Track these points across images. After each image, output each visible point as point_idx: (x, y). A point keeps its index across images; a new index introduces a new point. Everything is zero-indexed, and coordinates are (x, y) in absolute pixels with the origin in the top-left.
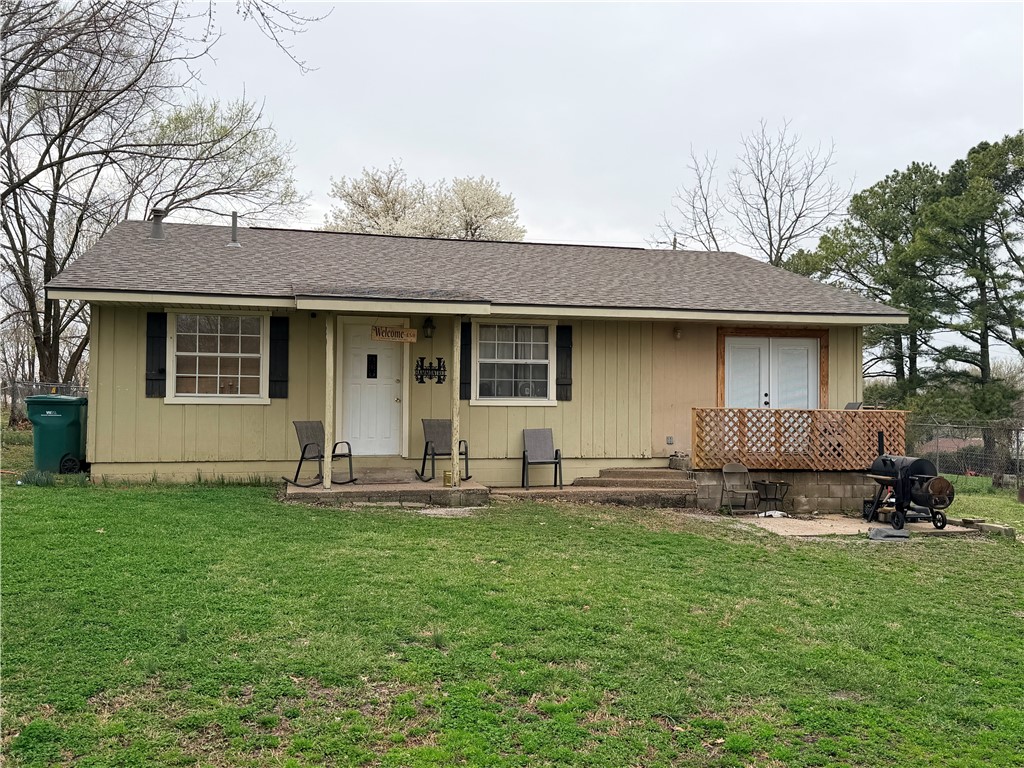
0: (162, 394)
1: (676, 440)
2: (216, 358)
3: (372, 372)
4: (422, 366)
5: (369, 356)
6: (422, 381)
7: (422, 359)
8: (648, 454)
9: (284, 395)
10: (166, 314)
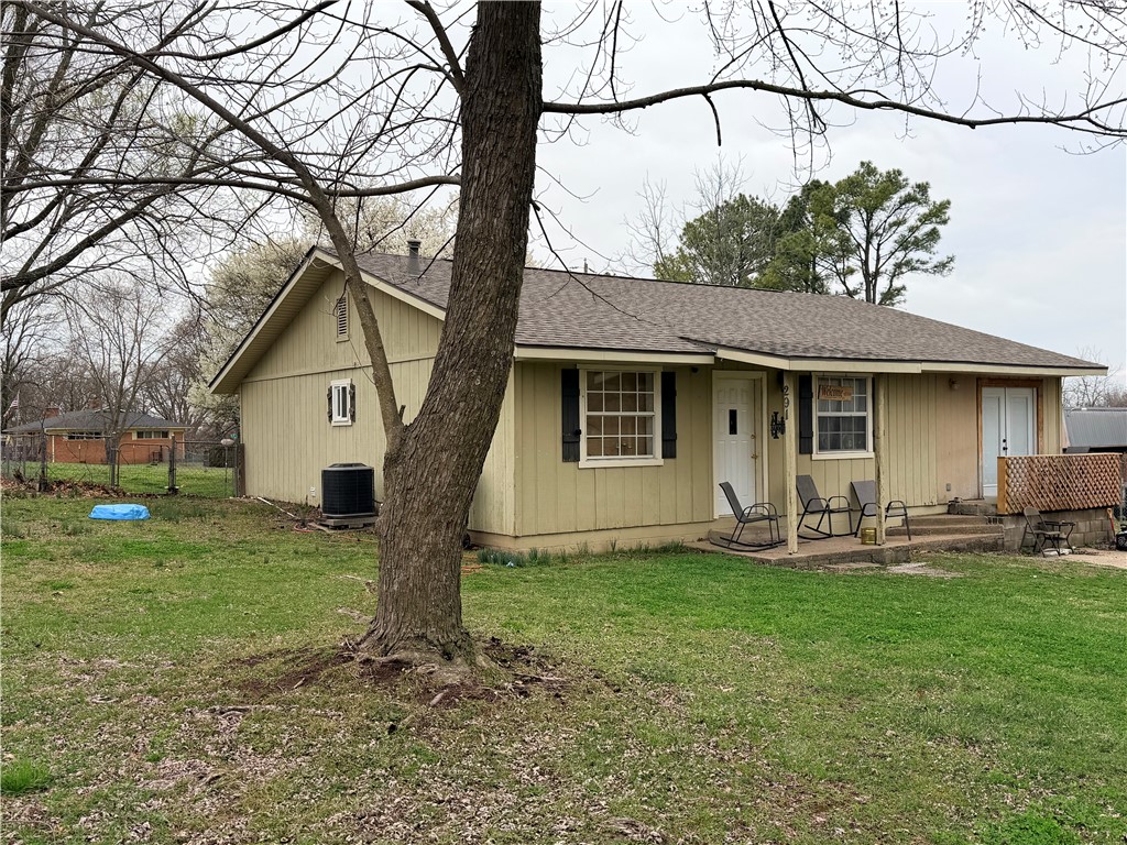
0: (577, 459)
1: (953, 488)
2: (617, 417)
3: (733, 430)
4: (776, 421)
5: (731, 411)
6: (776, 437)
7: (776, 414)
8: (935, 502)
9: (673, 456)
10: (578, 370)
